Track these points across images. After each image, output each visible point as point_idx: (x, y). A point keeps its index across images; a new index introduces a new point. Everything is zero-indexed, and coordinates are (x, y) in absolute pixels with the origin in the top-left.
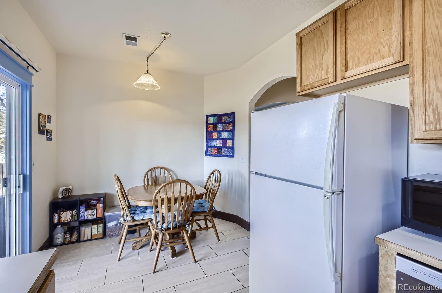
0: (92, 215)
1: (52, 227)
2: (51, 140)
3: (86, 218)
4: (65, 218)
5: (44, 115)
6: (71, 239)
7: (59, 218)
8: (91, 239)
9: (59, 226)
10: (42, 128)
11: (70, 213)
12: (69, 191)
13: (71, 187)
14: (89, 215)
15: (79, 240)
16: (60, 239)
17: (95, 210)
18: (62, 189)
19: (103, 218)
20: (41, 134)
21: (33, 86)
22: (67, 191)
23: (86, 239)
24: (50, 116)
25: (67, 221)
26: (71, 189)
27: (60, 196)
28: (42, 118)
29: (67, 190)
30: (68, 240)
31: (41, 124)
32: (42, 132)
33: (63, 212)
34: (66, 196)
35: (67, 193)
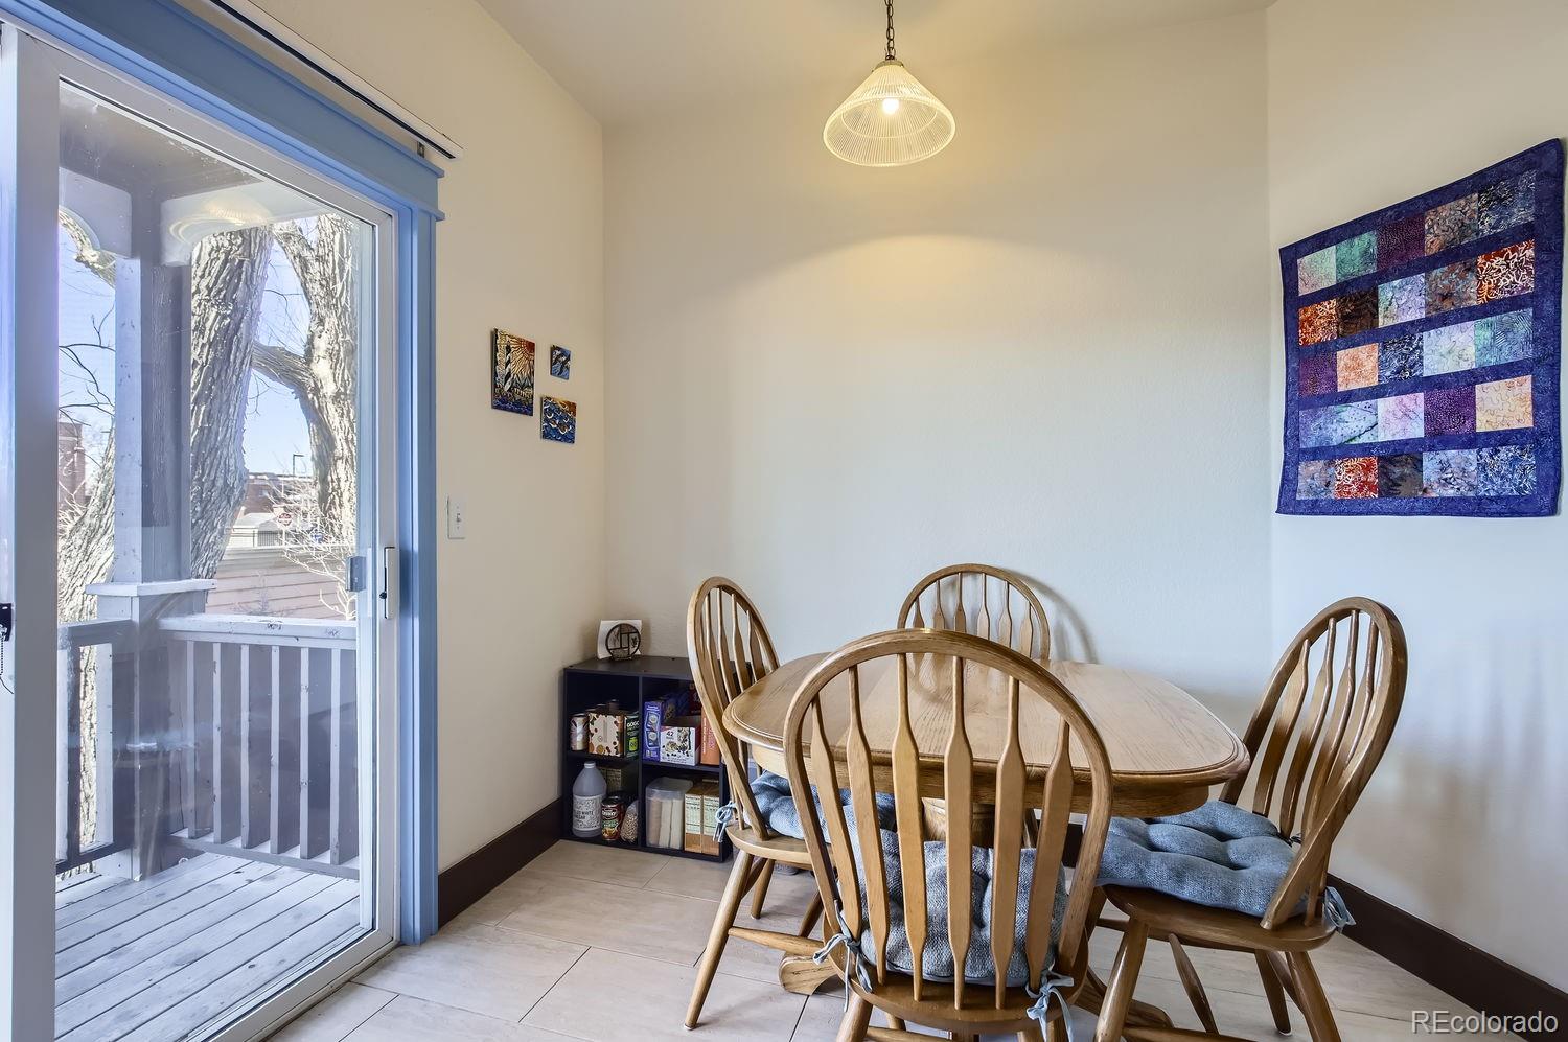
0: (683, 749)
1: (571, 763)
2: (569, 438)
3: (664, 758)
4: (600, 739)
5: (520, 341)
6: (620, 826)
7: (587, 734)
8: (681, 853)
9: (589, 766)
10: (508, 386)
11: (615, 722)
12: (634, 636)
13: (638, 623)
14: (673, 745)
15: (641, 843)
16: (588, 817)
17: (693, 730)
18: (606, 626)
19: (720, 770)
20: (505, 409)
21: (440, 218)
22: (625, 637)
23: (663, 843)
24: (559, 349)
25: (607, 753)
26: (637, 632)
27: (603, 654)
28: (508, 349)
29: (624, 631)
30: (610, 828)
31: (501, 370)
32: (511, 399)
33: (595, 715)
34: (621, 654)
35: (625, 644)
